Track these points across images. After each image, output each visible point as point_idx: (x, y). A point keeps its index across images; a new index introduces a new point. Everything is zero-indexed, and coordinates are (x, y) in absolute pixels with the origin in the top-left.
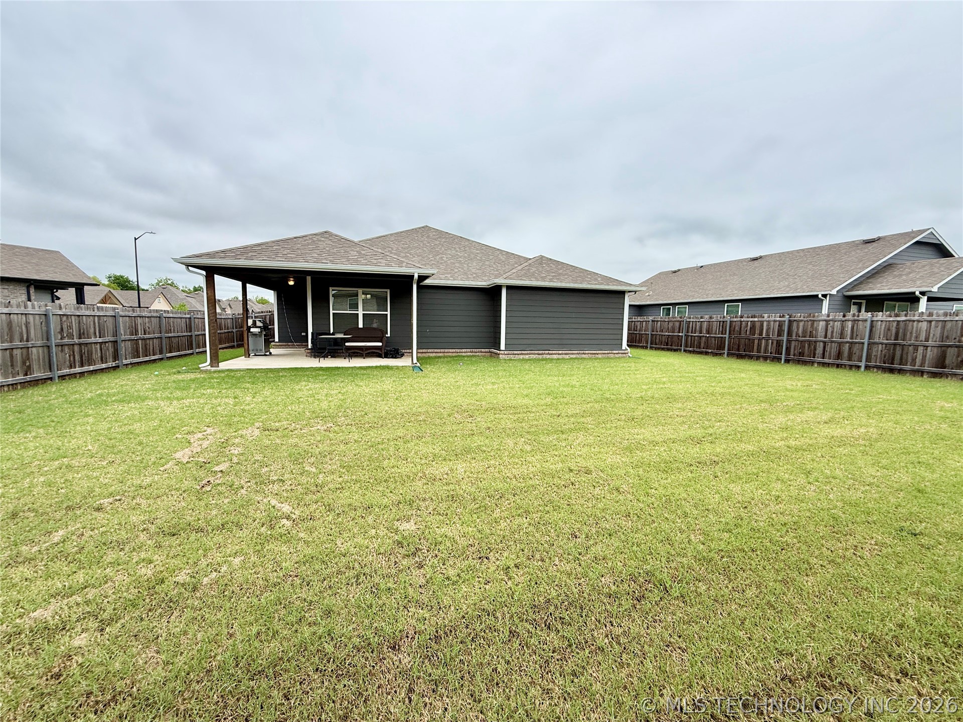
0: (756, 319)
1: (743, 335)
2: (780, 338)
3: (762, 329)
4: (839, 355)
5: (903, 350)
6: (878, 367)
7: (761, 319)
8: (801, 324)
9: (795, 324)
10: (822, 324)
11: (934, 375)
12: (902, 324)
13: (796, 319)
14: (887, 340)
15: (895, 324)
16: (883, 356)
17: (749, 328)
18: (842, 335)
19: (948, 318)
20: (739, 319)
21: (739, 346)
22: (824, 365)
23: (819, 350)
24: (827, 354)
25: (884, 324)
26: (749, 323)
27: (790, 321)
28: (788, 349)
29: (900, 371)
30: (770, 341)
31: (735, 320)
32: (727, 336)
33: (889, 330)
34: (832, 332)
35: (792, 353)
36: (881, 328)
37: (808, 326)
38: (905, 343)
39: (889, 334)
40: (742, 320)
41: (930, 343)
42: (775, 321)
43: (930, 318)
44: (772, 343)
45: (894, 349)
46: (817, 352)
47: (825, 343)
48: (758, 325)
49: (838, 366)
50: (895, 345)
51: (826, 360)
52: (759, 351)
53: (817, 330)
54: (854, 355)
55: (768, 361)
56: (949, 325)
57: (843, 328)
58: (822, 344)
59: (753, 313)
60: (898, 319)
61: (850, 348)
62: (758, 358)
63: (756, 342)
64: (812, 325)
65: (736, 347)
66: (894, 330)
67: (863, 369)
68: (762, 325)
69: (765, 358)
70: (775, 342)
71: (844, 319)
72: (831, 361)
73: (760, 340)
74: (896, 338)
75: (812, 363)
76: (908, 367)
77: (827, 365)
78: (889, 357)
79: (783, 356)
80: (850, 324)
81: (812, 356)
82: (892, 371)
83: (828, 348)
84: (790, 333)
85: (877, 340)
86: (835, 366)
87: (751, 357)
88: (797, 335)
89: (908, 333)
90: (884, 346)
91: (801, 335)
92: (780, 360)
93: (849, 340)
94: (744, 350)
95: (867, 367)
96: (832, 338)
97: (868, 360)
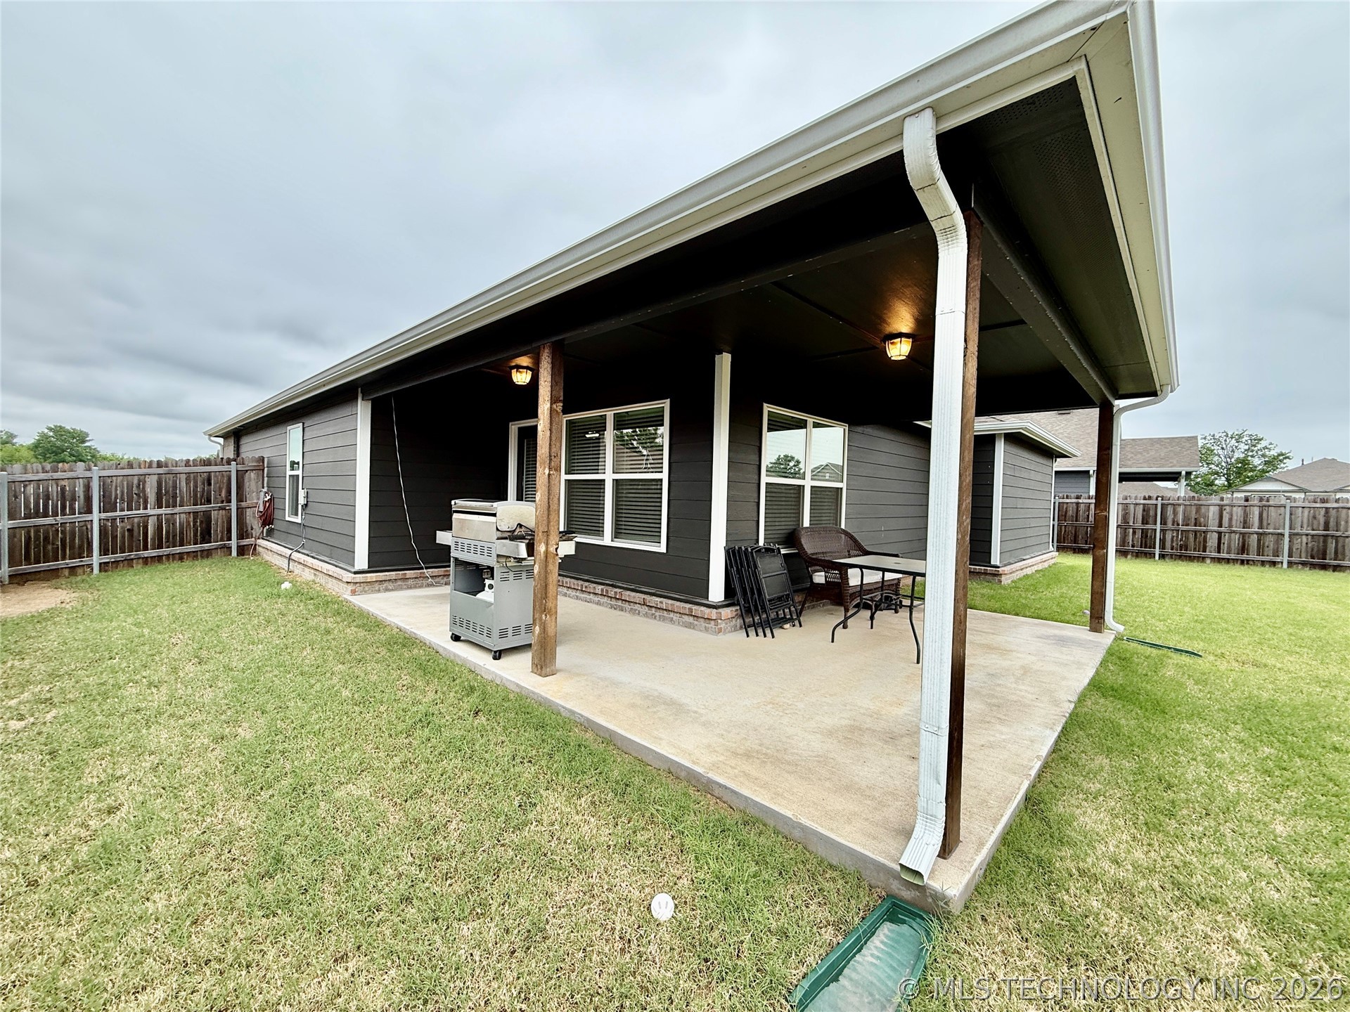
1: (1082, 522)
2: (1149, 527)
4: (1243, 549)
5: (1337, 543)
6: (1304, 564)
8: (1181, 509)
9: (1170, 510)
10: (1214, 510)
12: (1333, 513)
13: (1170, 502)
14: (1313, 530)
15: (1323, 512)
16: (1310, 550)
18: (1245, 524)
20: (1074, 500)
21: (1076, 537)
22: (1219, 560)
23: (1212, 542)
24: (1225, 547)
25: (1306, 511)
27: (1162, 505)
28: (1163, 542)
30: (1131, 531)
31: (1068, 501)
33: (1314, 517)
34: (1230, 520)
35: (1168, 544)
36: (1302, 516)
37: (1191, 511)
38: (1339, 534)
39: (1315, 522)
40: (1080, 501)
42: (1137, 504)
44: (1134, 533)
45: (1325, 542)
46: (1209, 544)
47: (1220, 533)
49: (1244, 562)
50: (1325, 536)
51: (1224, 555)
53: (1206, 517)
54: (1266, 549)
55: (1129, 557)
57: (1246, 515)
58: (1216, 535)
61: (1259, 540)
64: (1198, 511)
65: (1071, 537)
66: (1322, 520)
67: (1285, 565)
69: (1125, 553)
70: (1139, 534)
71: (1246, 504)
72: (1233, 556)
74: (1326, 528)
75: (1202, 559)
77: (1228, 561)
78: (1318, 551)
79: (1157, 552)
80: (1256, 511)
81: (1201, 549)
82: (1324, 567)
83: (1225, 539)
84: (1164, 522)
85: (1298, 530)
86: (1239, 562)
88: (1176, 523)
89: (1343, 523)
90: (1309, 537)
91: (1181, 523)
92: (1152, 555)
93: (1257, 530)
94: (1086, 541)
95: (1290, 564)
96: (1230, 526)
97: (1290, 555)
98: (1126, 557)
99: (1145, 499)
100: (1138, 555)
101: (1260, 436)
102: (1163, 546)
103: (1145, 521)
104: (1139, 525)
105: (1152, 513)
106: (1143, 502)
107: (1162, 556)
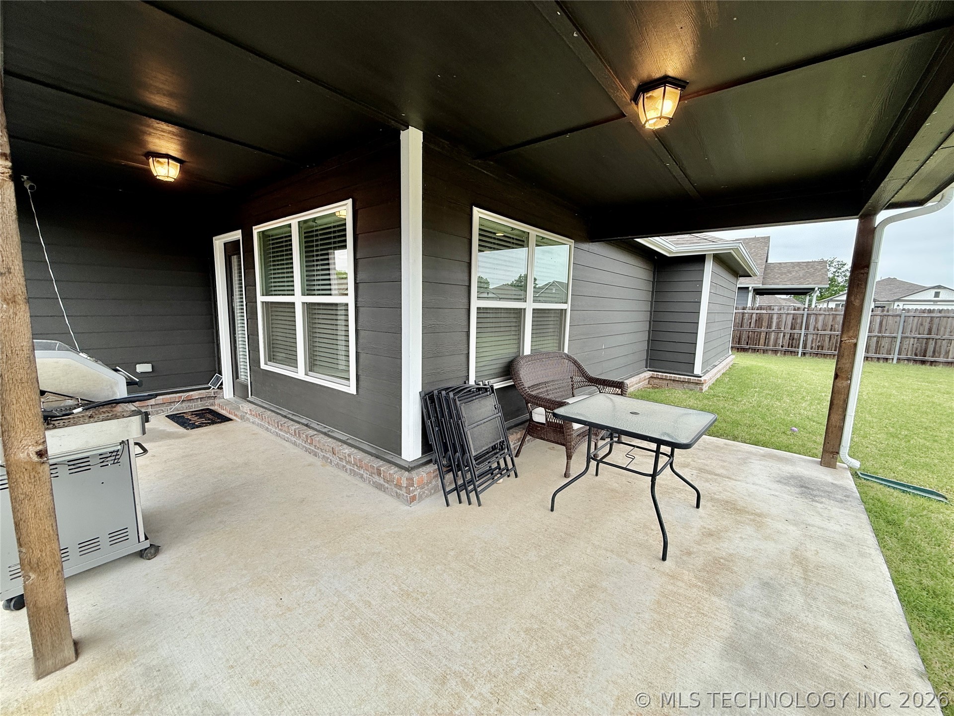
0: (764, 312)
1: (746, 328)
2: (795, 331)
3: (772, 322)
5: (936, 343)
6: (908, 360)
7: (770, 312)
8: (821, 318)
9: (812, 318)
12: (936, 321)
13: (814, 312)
14: (919, 334)
15: (928, 320)
16: (914, 349)
17: (753, 320)
21: (740, 339)
25: (916, 319)
26: (754, 316)
27: (808, 314)
28: (805, 343)
29: (933, 363)
30: (782, 334)
33: (922, 325)
35: (809, 346)
36: (912, 324)
37: (828, 319)
38: (938, 337)
39: (922, 328)
40: (746, 311)
42: (788, 314)
44: (784, 336)
45: (927, 343)
48: (766, 318)
50: (928, 339)
52: (766, 345)
54: (882, 348)
55: (778, 355)
61: (878, 342)
62: (765, 351)
63: (763, 335)
66: (927, 326)
67: (895, 361)
68: (771, 318)
69: (775, 352)
70: (787, 337)
73: (768, 333)
74: (930, 333)
76: (941, 359)
78: (921, 350)
79: (800, 350)
80: (878, 319)
81: (833, 349)
82: (923, 362)
84: (807, 328)
85: (908, 334)
87: (755, 351)
88: (816, 328)
89: (943, 329)
90: (916, 339)
91: (820, 329)
92: (796, 353)
93: (877, 334)
94: (747, 343)
95: (899, 360)
97: (899, 354)
98: (776, 355)
99: (795, 310)
100: (785, 352)
101: (845, 262)
102: (805, 347)
103: (793, 327)
104: (788, 330)
105: (799, 321)
106: (793, 312)
107: (804, 354)
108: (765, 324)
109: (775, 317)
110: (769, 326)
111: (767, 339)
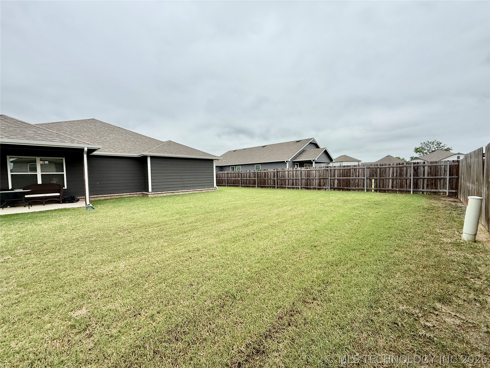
0: (266, 171)
1: (262, 178)
2: (274, 178)
4: (293, 184)
5: (310, 181)
6: (304, 188)
7: (267, 171)
8: (281, 172)
9: (279, 173)
10: (287, 172)
11: (319, 189)
13: (279, 170)
15: (307, 172)
16: (305, 183)
17: (264, 175)
18: (293, 177)
19: (320, 169)
20: (260, 171)
21: (261, 183)
22: (289, 188)
23: (287, 183)
25: (304, 172)
26: (264, 173)
27: (277, 171)
28: (277, 183)
29: (310, 189)
30: (271, 180)
31: (259, 172)
32: (256, 179)
33: (306, 174)
34: (290, 175)
35: (279, 184)
38: (310, 178)
41: (317, 178)
42: (272, 172)
43: (315, 169)
45: (308, 181)
47: (288, 179)
48: (267, 173)
49: (293, 188)
50: (308, 179)
51: (289, 186)
52: (268, 184)
53: (285, 175)
54: (297, 184)
56: (320, 171)
57: (293, 174)
59: (265, 169)
60: (308, 170)
61: (296, 181)
62: (268, 187)
63: (267, 180)
65: (260, 183)
68: (268, 174)
69: (270, 187)
70: (273, 180)
71: (293, 170)
72: (291, 186)
73: (268, 180)
74: (308, 177)
75: (285, 188)
76: (312, 187)
78: (307, 184)
80: (295, 172)
81: (285, 185)
82: (308, 189)
83: (289, 182)
84: (277, 177)
85: (303, 178)
87: (265, 187)
88: (280, 177)
89: (311, 175)
90: (305, 180)
92: (275, 187)
93: (295, 178)
95: (301, 188)
96: (290, 177)
97: (301, 185)
100: (273, 187)
101: (441, 142)
107: (277, 188)
108: (267, 176)
109: (269, 173)
110: (268, 177)
111: (268, 182)
